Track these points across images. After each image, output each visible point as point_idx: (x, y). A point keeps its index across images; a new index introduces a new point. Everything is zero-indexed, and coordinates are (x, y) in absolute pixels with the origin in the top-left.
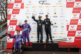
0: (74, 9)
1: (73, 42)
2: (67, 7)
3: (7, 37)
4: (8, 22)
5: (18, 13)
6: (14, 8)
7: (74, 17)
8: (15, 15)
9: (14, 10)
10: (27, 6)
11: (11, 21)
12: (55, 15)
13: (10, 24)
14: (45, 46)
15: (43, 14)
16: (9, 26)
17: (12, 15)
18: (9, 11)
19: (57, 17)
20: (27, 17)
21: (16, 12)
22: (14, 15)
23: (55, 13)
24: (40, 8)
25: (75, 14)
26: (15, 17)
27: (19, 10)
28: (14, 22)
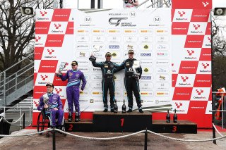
0: (189, 38)
1: (186, 112)
2: (174, 32)
3: (34, 100)
4: (37, 63)
5: (60, 45)
6: (50, 33)
7: (188, 55)
8: (53, 48)
9: (50, 37)
10: (82, 30)
11: (43, 63)
12: (146, 51)
13: (41, 70)
14: (123, 120)
15: (117, 47)
16: (39, 75)
17: (46, 49)
18: (40, 38)
19: (149, 55)
20: (81, 54)
21: (56, 41)
22: (50, 48)
23: (146, 47)
24: (111, 33)
25: (190, 49)
26: (53, 54)
27: (61, 37)
28: (49, 66)
